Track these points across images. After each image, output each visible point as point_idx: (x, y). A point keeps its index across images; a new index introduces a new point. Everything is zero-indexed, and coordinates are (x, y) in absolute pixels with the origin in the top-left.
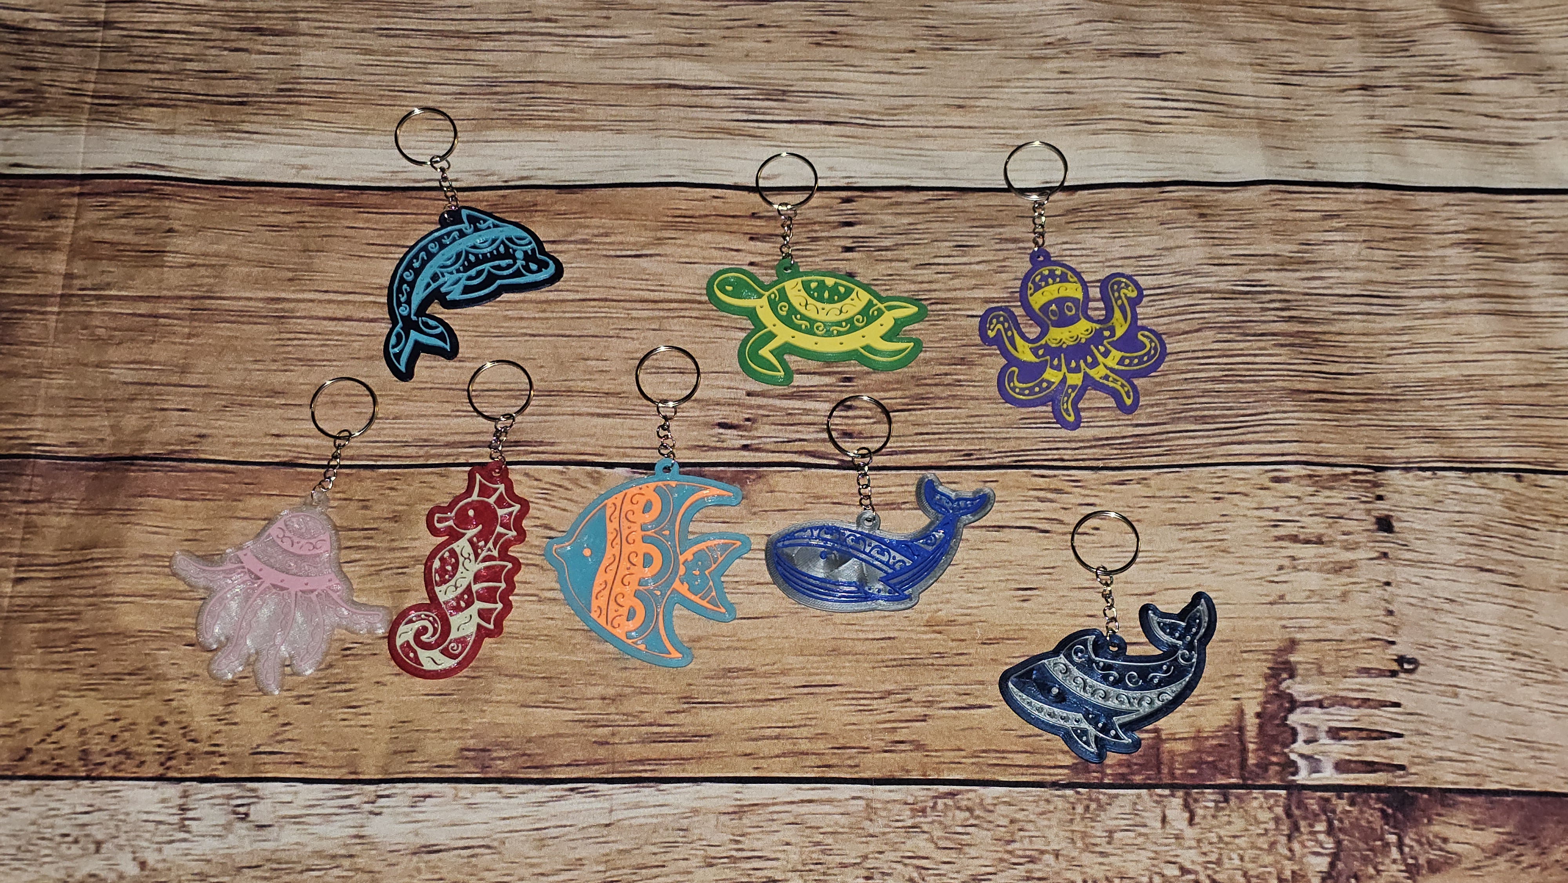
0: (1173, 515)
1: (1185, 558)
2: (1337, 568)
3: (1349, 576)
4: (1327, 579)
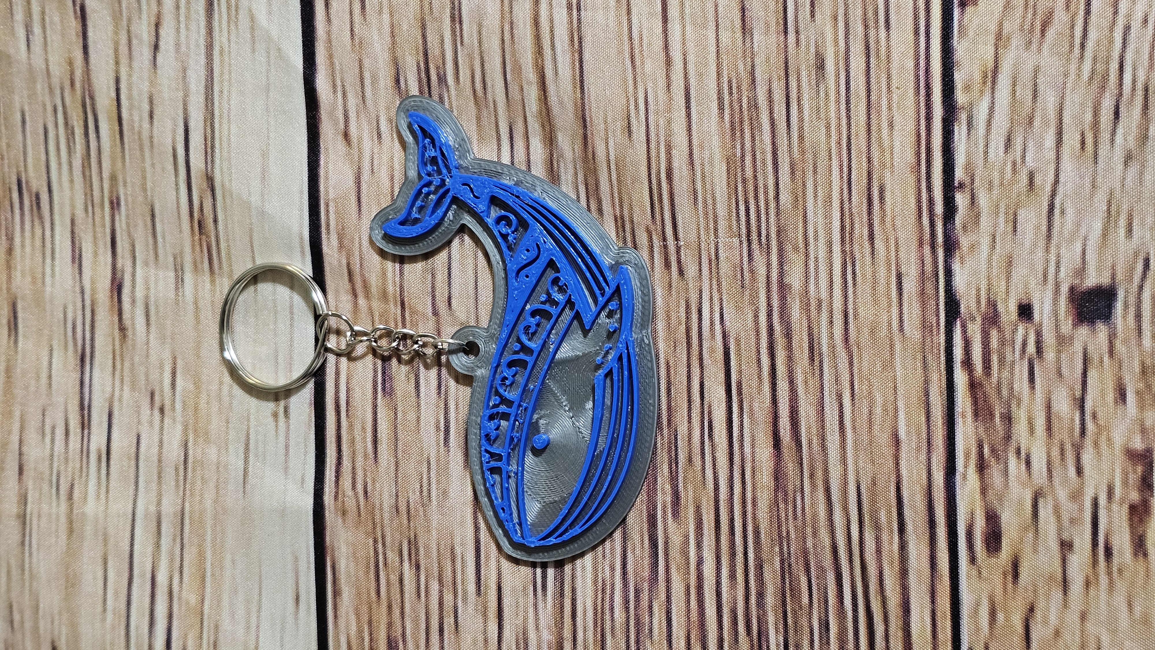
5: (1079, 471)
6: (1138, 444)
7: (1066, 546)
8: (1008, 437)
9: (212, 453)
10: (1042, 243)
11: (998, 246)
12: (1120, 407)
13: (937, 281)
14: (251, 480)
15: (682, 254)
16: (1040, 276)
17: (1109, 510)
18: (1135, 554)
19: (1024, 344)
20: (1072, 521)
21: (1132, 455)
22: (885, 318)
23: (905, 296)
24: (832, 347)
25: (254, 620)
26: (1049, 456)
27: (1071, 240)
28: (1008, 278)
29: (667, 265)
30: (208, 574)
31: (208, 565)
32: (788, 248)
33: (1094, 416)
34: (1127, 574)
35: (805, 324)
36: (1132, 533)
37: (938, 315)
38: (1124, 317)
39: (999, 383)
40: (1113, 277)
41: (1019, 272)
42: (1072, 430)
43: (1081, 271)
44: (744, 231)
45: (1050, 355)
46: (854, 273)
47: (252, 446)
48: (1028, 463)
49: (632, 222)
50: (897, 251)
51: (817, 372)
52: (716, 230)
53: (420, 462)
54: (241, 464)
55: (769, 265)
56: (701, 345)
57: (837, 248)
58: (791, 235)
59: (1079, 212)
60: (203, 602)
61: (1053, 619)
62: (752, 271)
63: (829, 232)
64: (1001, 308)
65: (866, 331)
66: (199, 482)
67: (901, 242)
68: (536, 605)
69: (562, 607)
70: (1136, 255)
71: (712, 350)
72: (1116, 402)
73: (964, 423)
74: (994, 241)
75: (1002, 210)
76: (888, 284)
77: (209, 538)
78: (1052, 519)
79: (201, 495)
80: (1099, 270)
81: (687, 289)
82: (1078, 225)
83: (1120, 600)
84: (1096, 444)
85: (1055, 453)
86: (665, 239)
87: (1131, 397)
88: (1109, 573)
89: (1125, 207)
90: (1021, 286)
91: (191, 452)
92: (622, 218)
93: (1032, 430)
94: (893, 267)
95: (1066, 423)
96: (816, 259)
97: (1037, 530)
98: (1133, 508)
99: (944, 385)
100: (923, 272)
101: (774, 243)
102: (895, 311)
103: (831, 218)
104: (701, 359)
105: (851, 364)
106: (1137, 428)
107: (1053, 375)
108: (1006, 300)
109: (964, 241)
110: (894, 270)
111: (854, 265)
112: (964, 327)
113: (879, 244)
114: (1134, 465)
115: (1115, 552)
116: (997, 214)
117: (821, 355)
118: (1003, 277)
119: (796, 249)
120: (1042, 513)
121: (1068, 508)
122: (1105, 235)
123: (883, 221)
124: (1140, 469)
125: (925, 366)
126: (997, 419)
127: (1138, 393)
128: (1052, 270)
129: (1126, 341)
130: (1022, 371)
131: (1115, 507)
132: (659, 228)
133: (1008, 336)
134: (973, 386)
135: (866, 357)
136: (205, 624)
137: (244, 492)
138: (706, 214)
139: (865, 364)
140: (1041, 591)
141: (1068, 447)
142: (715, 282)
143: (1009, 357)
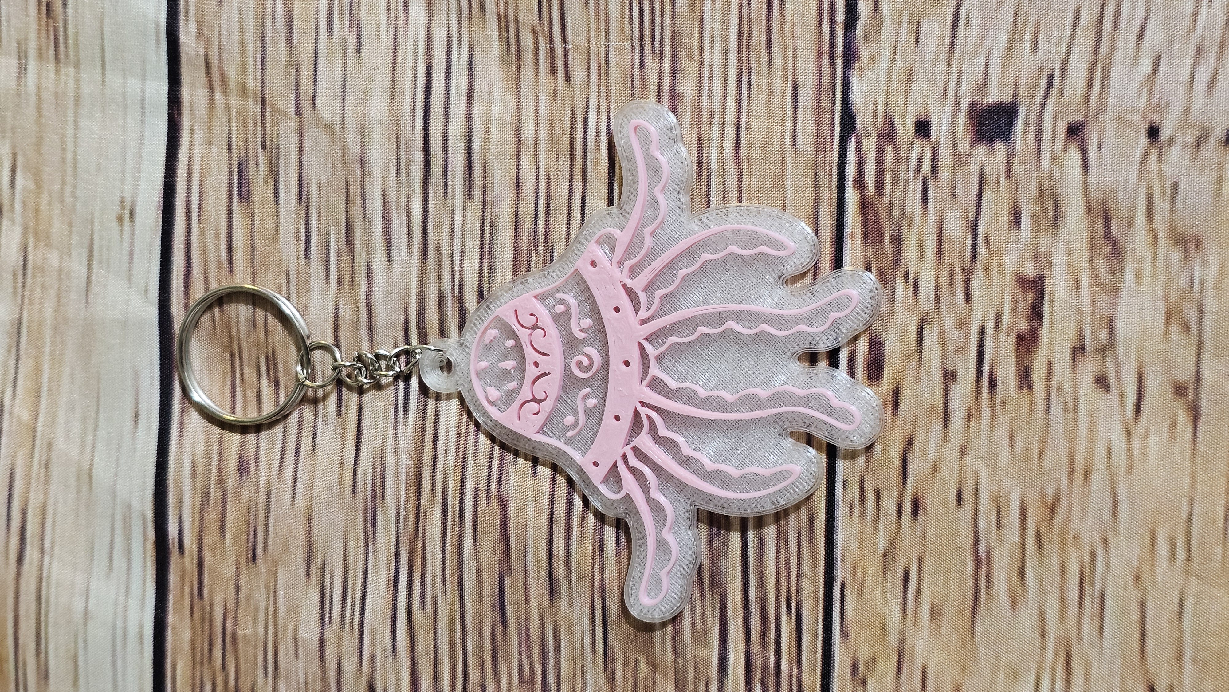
0: (949, 612)
1: (1063, 600)
2: (1108, 249)
3: (1131, 224)
4: (1138, 276)
5: (968, 297)
6: (1030, 271)
7: (949, 376)
8: (897, 261)
9: (54, 258)
10: (944, 56)
11: (898, 59)
12: (1015, 231)
13: (834, 93)
14: (95, 288)
15: (570, 58)
16: (941, 91)
17: (996, 339)
18: (1020, 387)
19: (920, 162)
20: (957, 350)
21: (1023, 282)
22: (778, 131)
23: (800, 109)
24: (722, 162)
25: (90, 438)
26: (937, 281)
27: (974, 54)
28: (907, 92)
29: (553, 69)
30: (45, 389)
31: (45, 379)
32: (683, 55)
33: (987, 240)
34: (1010, 407)
35: (695, 136)
36: (1018, 363)
37: (832, 131)
38: (1024, 136)
39: (891, 204)
40: (1016, 93)
41: (919, 86)
42: (963, 254)
43: (983, 87)
44: (637, 35)
45: (945, 174)
46: (749, 84)
47: (96, 253)
48: (916, 288)
49: (517, 21)
50: (794, 61)
51: (704, 188)
52: (607, 33)
53: (278, 274)
54: (84, 271)
55: (661, 72)
56: (585, 158)
57: (733, 56)
58: (685, 39)
59: (984, 24)
60: (36, 417)
61: (932, 454)
62: (643, 78)
63: (726, 39)
64: (898, 124)
65: (757, 145)
66: (38, 290)
67: (800, 50)
68: (396, 429)
69: (423, 430)
70: (1040, 70)
71: (596, 163)
72: (1010, 226)
73: (853, 244)
74: (895, 53)
75: (905, 19)
76: (784, 96)
77: (47, 349)
78: (937, 348)
79: (41, 304)
80: (1002, 85)
81: (573, 97)
82: (983, 38)
83: (1001, 434)
84: (987, 270)
85: (944, 277)
86: (551, 41)
87: (1026, 221)
88: (992, 406)
89: (1032, 19)
90: (920, 101)
91: (30, 257)
92: (506, 16)
93: (922, 254)
94: (790, 78)
95: (957, 246)
96: (711, 67)
97: (920, 359)
98: (1020, 338)
99: (834, 205)
100: (820, 84)
101: (667, 49)
102: (789, 125)
103: (728, 24)
104: (584, 172)
105: (740, 180)
106: (1030, 254)
107: (947, 196)
108: (904, 116)
109: (864, 52)
110: (791, 82)
111: (749, 75)
112: (859, 144)
113: (776, 52)
114: (1024, 292)
115: (999, 383)
116: (900, 24)
117: (709, 170)
118: (902, 91)
119: (690, 56)
120: (926, 340)
121: (954, 335)
122: (1010, 48)
123: (782, 28)
124: (1030, 297)
125: (816, 185)
126: (887, 241)
127: (1033, 216)
128: (952, 85)
129: (1023, 162)
130: (915, 190)
131: (1002, 336)
132: (546, 29)
133: (903, 154)
134: (865, 205)
135: (756, 173)
136: (38, 442)
137: (87, 302)
138: (597, 14)
139: (754, 181)
140: (921, 423)
141: (958, 272)
142: (603, 90)
143: (903, 177)
